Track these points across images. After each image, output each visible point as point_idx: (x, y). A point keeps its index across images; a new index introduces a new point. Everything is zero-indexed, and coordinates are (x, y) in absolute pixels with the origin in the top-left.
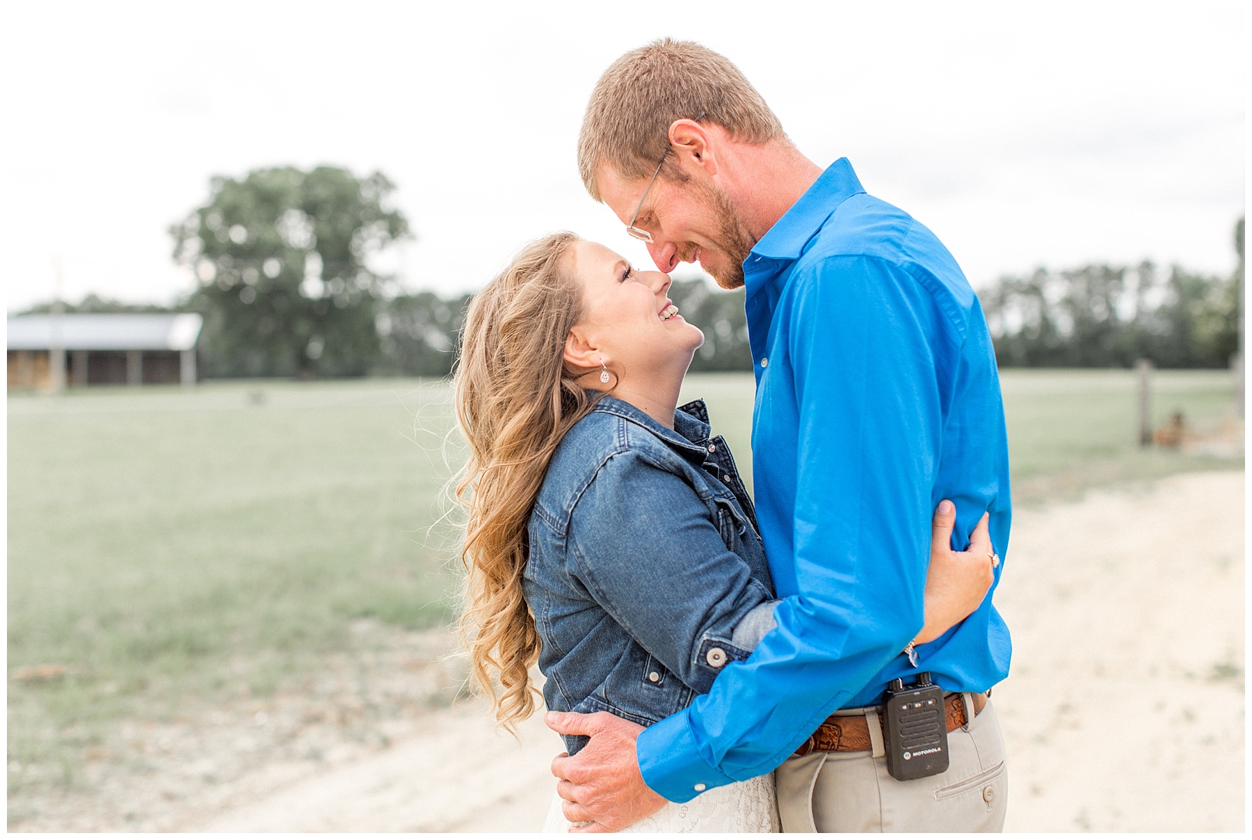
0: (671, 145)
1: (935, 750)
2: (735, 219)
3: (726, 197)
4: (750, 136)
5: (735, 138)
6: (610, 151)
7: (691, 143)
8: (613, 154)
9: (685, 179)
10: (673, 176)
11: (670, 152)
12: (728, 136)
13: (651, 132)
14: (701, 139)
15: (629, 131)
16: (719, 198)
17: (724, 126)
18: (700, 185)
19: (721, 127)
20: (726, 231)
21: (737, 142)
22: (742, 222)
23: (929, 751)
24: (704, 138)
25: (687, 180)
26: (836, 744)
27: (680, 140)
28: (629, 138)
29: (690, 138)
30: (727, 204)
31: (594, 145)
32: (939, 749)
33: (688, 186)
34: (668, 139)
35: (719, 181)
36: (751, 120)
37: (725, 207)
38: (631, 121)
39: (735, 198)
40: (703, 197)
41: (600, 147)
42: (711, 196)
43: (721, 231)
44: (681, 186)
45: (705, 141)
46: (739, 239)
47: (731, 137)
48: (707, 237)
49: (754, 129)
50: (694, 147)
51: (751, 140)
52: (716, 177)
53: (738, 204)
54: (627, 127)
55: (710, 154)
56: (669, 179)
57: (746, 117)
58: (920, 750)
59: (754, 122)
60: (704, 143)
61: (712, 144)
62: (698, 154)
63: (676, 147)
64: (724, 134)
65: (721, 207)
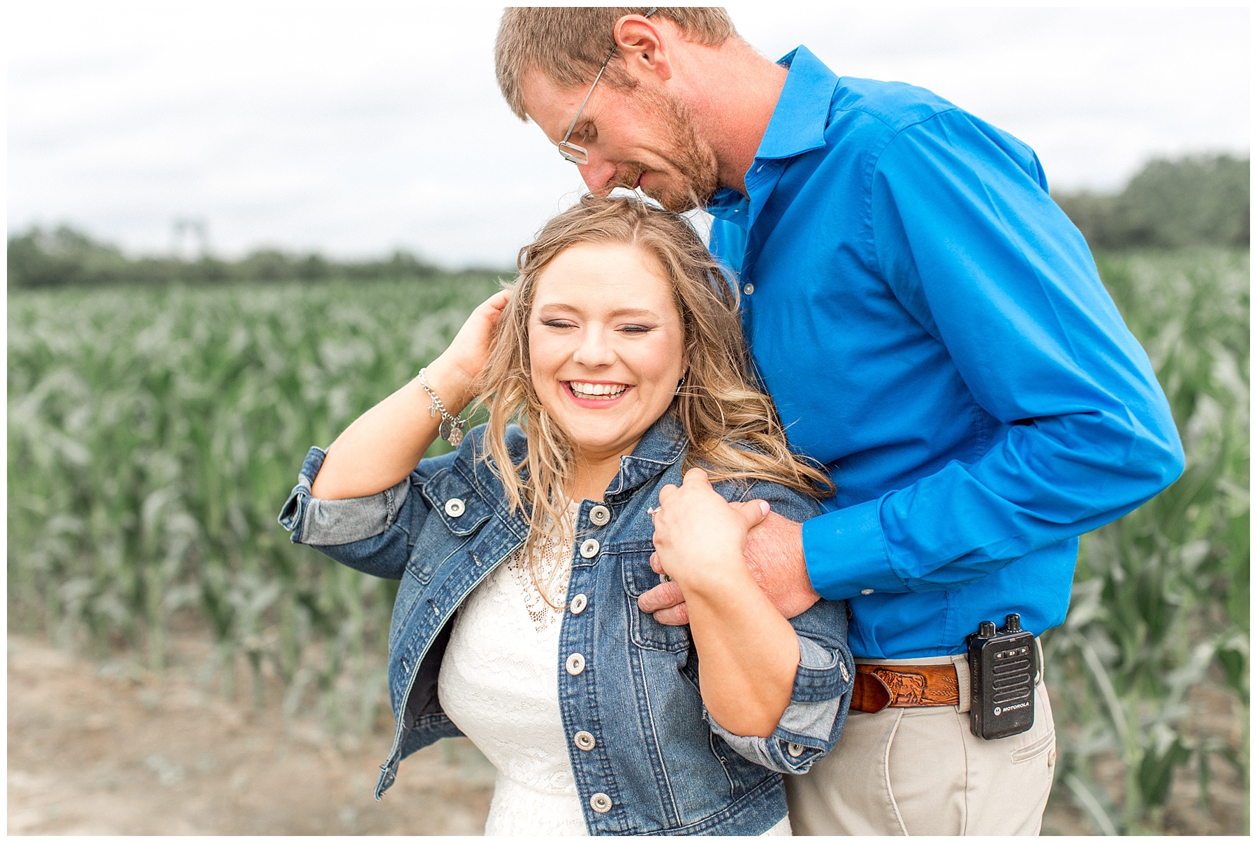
0: (616, 45)
1: (1024, 705)
2: (692, 130)
3: (682, 104)
4: (704, 37)
5: (689, 37)
6: (542, 53)
7: (640, 43)
8: (545, 56)
9: (632, 85)
10: (618, 82)
11: (614, 55)
12: (681, 34)
13: (592, 29)
14: (653, 38)
15: (565, 27)
16: (673, 107)
17: (676, 21)
18: (650, 92)
19: (673, 23)
20: (680, 145)
21: (691, 41)
22: (701, 132)
23: (1018, 706)
24: (656, 36)
25: (635, 86)
26: (919, 697)
27: (626, 39)
28: (565, 36)
29: (640, 36)
30: (683, 113)
31: (520, 48)
32: (1028, 704)
33: (636, 94)
34: (613, 38)
35: (674, 86)
36: (705, 17)
37: (680, 116)
38: (566, 16)
39: (693, 105)
40: (653, 106)
41: (528, 50)
42: (664, 105)
43: (674, 144)
44: (628, 93)
45: (658, 39)
46: (696, 152)
47: (684, 36)
48: (658, 153)
49: (708, 29)
50: (643, 47)
51: (706, 41)
52: (670, 83)
53: (696, 111)
54: (562, 23)
55: (663, 55)
56: (613, 85)
57: (700, 14)
58: (1009, 704)
59: (708, 21)
60: (657, 43)
61: (666, 44)
62: (646, 55)
63: (621, 48)
64: (677, 31)
65: (677, 117)
